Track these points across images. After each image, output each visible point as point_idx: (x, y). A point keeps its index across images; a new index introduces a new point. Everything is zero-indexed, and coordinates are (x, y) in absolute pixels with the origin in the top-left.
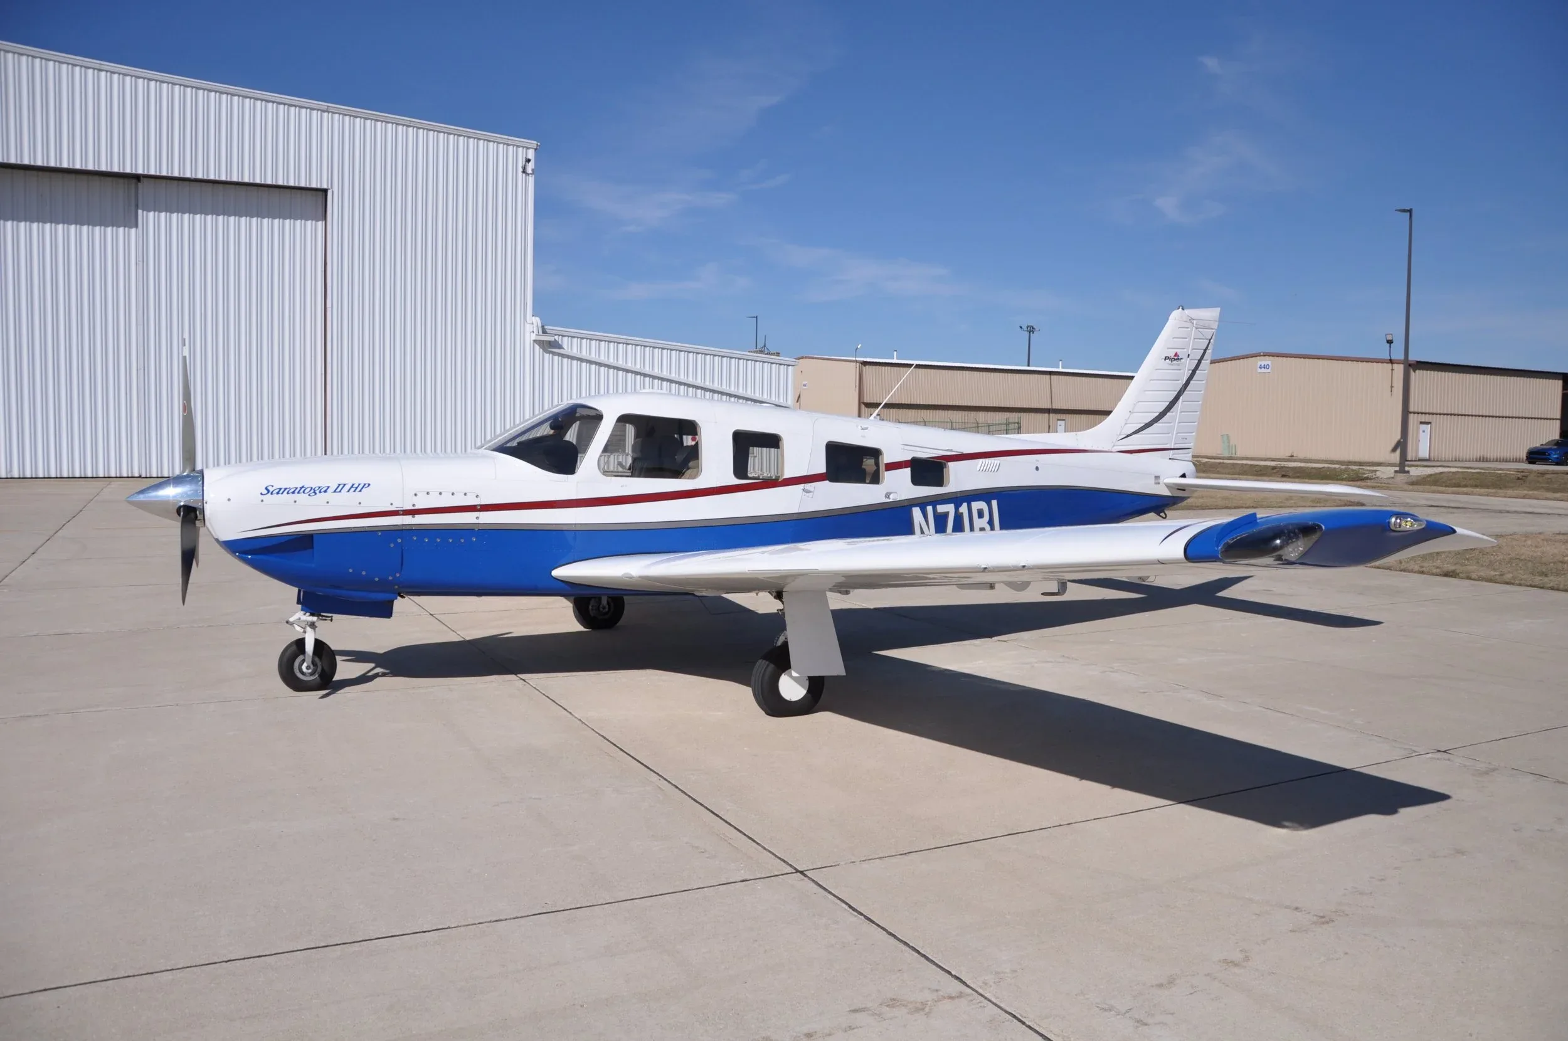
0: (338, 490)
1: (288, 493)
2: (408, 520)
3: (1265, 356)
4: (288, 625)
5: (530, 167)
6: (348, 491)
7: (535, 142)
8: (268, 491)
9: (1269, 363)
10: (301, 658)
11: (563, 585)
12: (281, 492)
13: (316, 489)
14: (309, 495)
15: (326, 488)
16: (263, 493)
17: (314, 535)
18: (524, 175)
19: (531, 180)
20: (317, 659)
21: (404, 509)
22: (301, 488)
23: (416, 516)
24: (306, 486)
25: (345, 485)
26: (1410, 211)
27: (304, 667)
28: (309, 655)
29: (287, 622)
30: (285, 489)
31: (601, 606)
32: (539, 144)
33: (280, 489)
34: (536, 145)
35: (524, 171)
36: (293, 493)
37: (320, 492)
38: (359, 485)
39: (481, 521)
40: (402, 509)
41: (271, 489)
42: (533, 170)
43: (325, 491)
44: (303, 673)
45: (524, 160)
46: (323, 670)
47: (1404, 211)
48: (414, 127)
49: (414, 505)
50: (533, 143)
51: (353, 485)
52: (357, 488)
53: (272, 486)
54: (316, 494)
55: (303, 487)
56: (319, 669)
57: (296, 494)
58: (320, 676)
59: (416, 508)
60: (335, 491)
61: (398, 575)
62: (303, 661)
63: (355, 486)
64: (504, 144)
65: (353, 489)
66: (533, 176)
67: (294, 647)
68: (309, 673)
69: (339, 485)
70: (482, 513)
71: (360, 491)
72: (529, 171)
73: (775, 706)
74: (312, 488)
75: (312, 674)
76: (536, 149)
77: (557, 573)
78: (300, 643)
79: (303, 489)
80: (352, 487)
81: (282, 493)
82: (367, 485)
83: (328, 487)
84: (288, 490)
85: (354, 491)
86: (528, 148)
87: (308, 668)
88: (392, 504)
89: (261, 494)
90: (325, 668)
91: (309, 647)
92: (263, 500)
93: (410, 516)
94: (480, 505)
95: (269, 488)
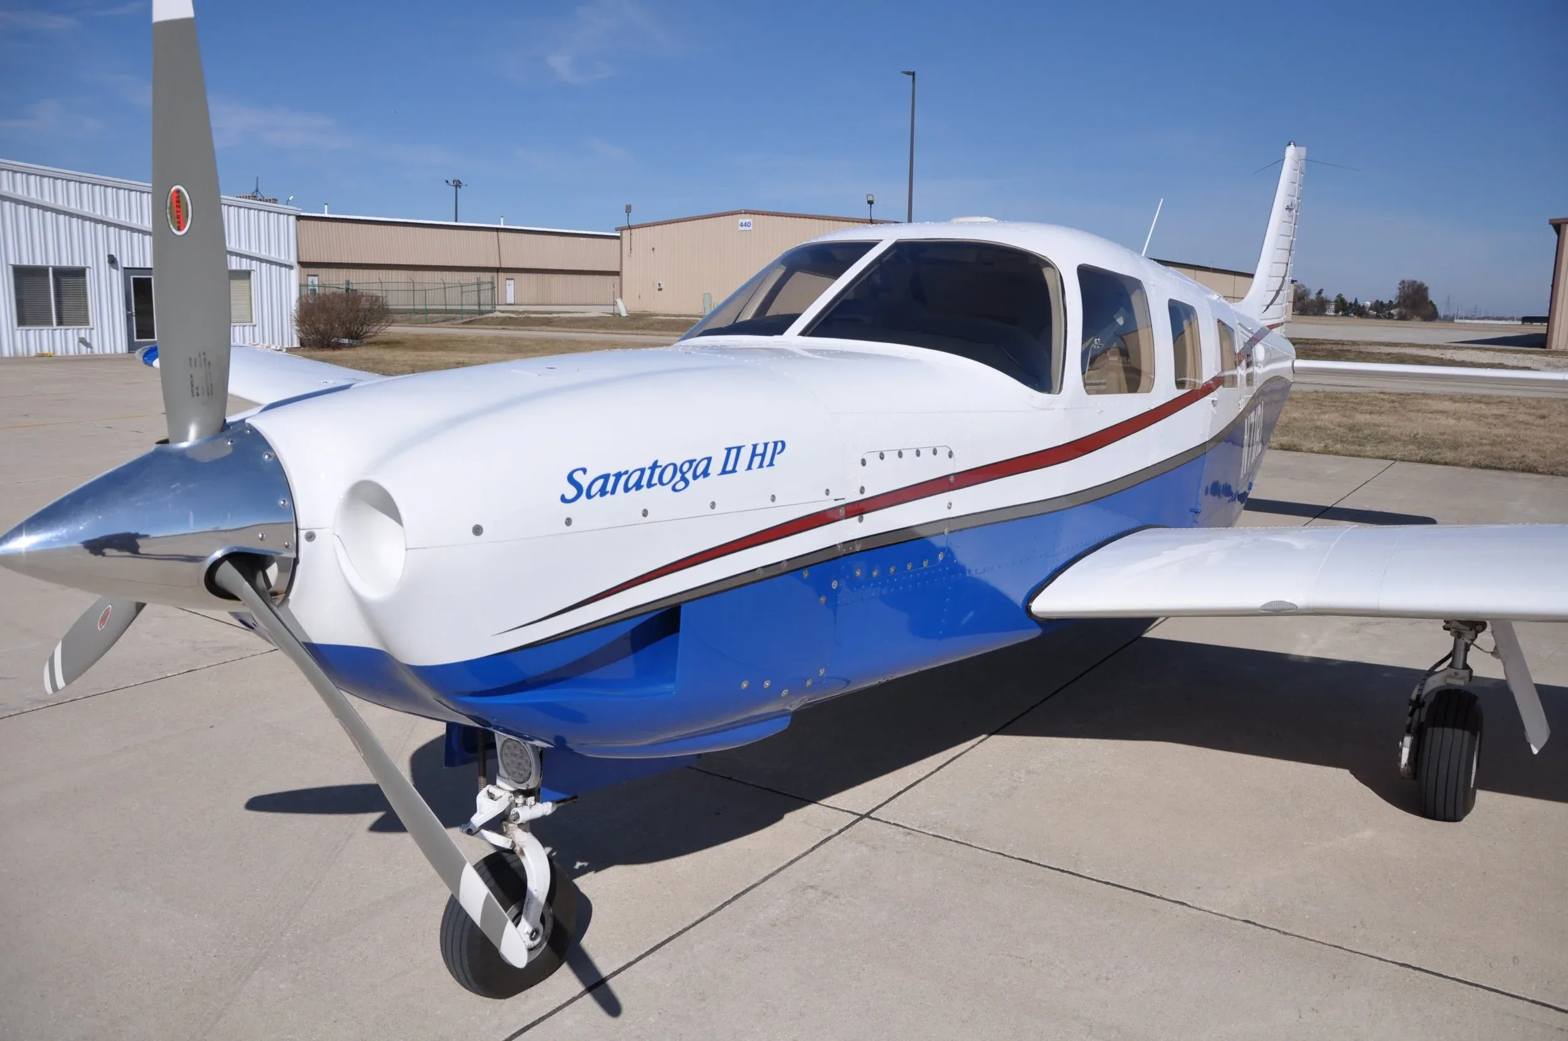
0: (729, 467)
1: (627, 489)
3: (745, 213)
6: (749, 468)
8: (578, 487)
9: (750, 220)
10: (515, 913)
12: (609, 488)
13: (684, 468)
14: (673, 488)
15: (705, 463)
16: (569, 497)
20: (549, 909)
22: (653, 469)
23: (864, 516)
25: (740, 450)
26: (913, 74)
28: (538, 903)
30: (618, 476)
33: (606, 477)
36: (638, 486)
37: (695, 477)
38: (766, 445)
41: (584, 480)
43: (705, 473)
47: (909, 73)
49: (861, 490)
51: (754, 447)
52: (763, 456)
53: (584, 470)
54: (686, 482)
55: (658, 464)
57: (644, 489)
58: (549, 943)
60: (723, 471)
62: (521, 920)
63: (759, 449)
65: (757, 460)
69: (730, 450)
71: (771, 464)
74: (675, 466)
79: (658, 471)
80: (754, 455)
81: (613, 492)
82: (780, 446)
83: (709, 459)
84: (623, 478)
85: (760, 465)
87: (534, 935)
89: (563, 499)
91: (536, 882)
92: (568, 522)
93: (856, 518)
94: (954, 474)
95: (578, 476)
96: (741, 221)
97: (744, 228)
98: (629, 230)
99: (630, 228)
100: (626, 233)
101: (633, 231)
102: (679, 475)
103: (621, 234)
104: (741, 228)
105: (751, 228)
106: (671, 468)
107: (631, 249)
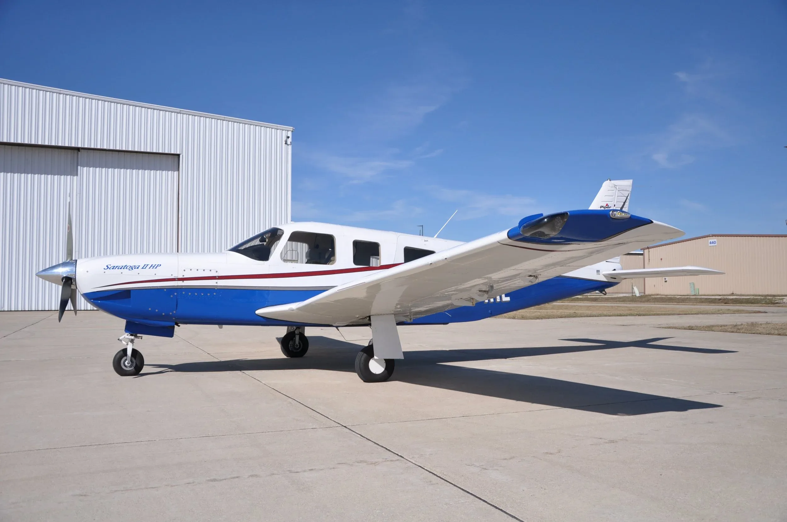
0: (144, 268)
1: (118, 269)
2: (180, 283)
3: (712, 236)
4: (118, 341)
5: (289, 141)
6: (150, 268)
7: (292, 128)
8: (108, 267)
9: (716, 240)
10: (125, 358)
11: (262, 319)
13: (133, 267)
14: (129, 270)
15: (138, 266)
17: (131, 291)
18: (286, 145)
19: (290, 147)
20: (133, 359)
21: (178, 277)
22: (125, 266)
23: (184, 281)
24: (128, 265)
25: (148, 265)
27: (126, 363)
28: (129, 356)
29: (118, 339)
30: (117, 267)
31: (295, 345)
32: (294, 128)
33: (114, 267)
34: (292, 129)
35: (286, 143)
36: (121, 268)
37: (135, 268)
38: (155, 265)
39: (218, 284)
40: (177, 278)
41: (109, 267)
42: (291, 142)
43: (138, 268)
44: (125, 366)
45: (286, 137)
46: (136, 364)
48: (226, 121)
49: (183, 276)
50: (291, 128)
51: (152, 265)
52: (154, 267)
53: (110, 265)
54: (132, 269)
55: (126, 266)
56: (134, 365)
57: (122, 269)
58: (134, 368)
59: (185, 277)
60: (142, 268)
61: (175, 312)
62: (126, 360)
63: (153, 265)
64: (275, 129)
65: (152, 267)
66: (291, 145)
67: (122, 352)
68: (129, 366)
69: (145, 265)
70: (219, 280)
71: (156, 268)
72: (289, 143)
73: (368, 377)
74: (131, 266)
75: (130, 367)
76: (292, 131)
77: (259, 312)
78: (125, 351)
79: (126, 267)
80: (151, 266)
81: (115, 269)
82: (159, 265)
83: (139, 266)
84: (118, 267)
85: (153, 268)
86: (288, 131)
87: (128, 363)
88: (172, 275)
89: (104, 269)
90: (138, 363)
91: (129, 352)
92: (105, 272)
93: (182, 281)
94: (218, 276)
95: (108, 266)
96: (710, 241)
97: (712, 245)
98: (648, 249)
99: (648, 248)
100: (646, 251)
101: (650, 249)
102: (131, 268)
103: (644, 252)
104: (710, 245)
105: (716, 245)
106: (129, 267)
107: (649, 260)
